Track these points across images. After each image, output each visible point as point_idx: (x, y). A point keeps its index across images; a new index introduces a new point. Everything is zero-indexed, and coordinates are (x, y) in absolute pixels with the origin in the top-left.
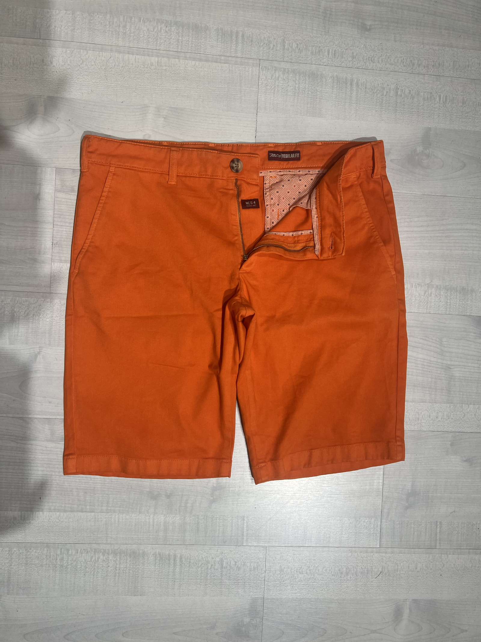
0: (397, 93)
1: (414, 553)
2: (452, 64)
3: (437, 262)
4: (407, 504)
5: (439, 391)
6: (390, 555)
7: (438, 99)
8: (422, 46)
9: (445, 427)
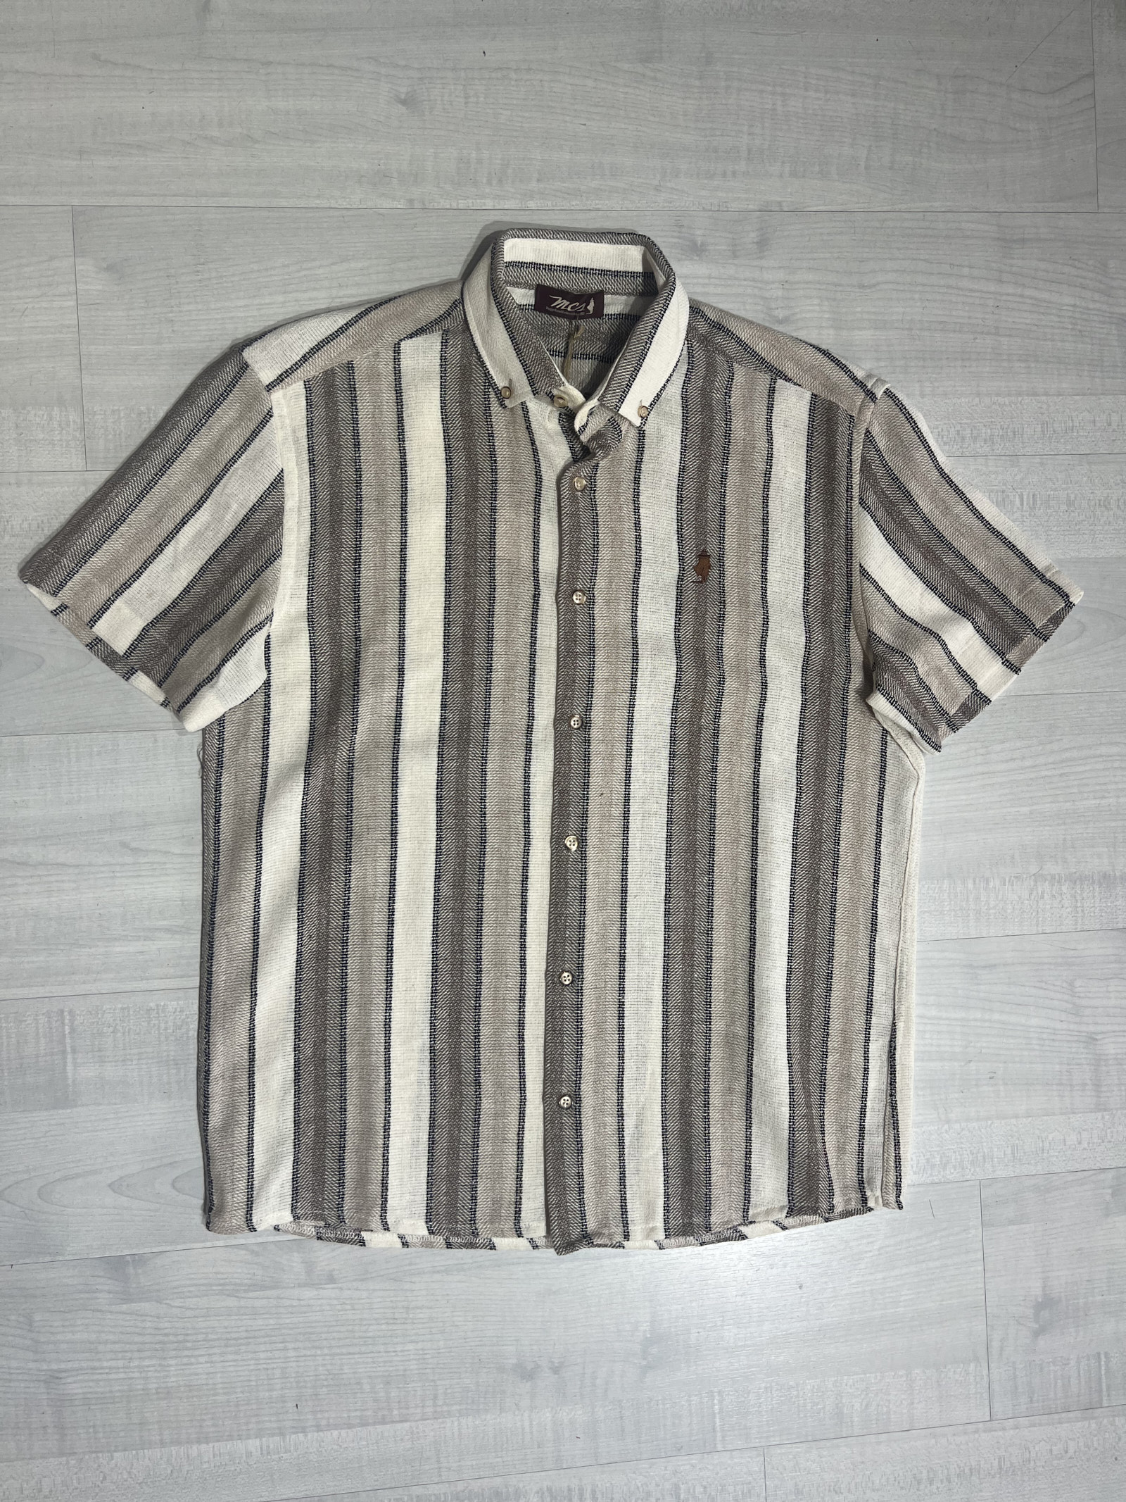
1: (1060, 1423)
2: (1039, 429)
3: (1048, 828)
4: (1037, 1326)
5: (1078, 1088)
6: (1012, 1432)
8: (977, 399)
9: (1099, 1159)
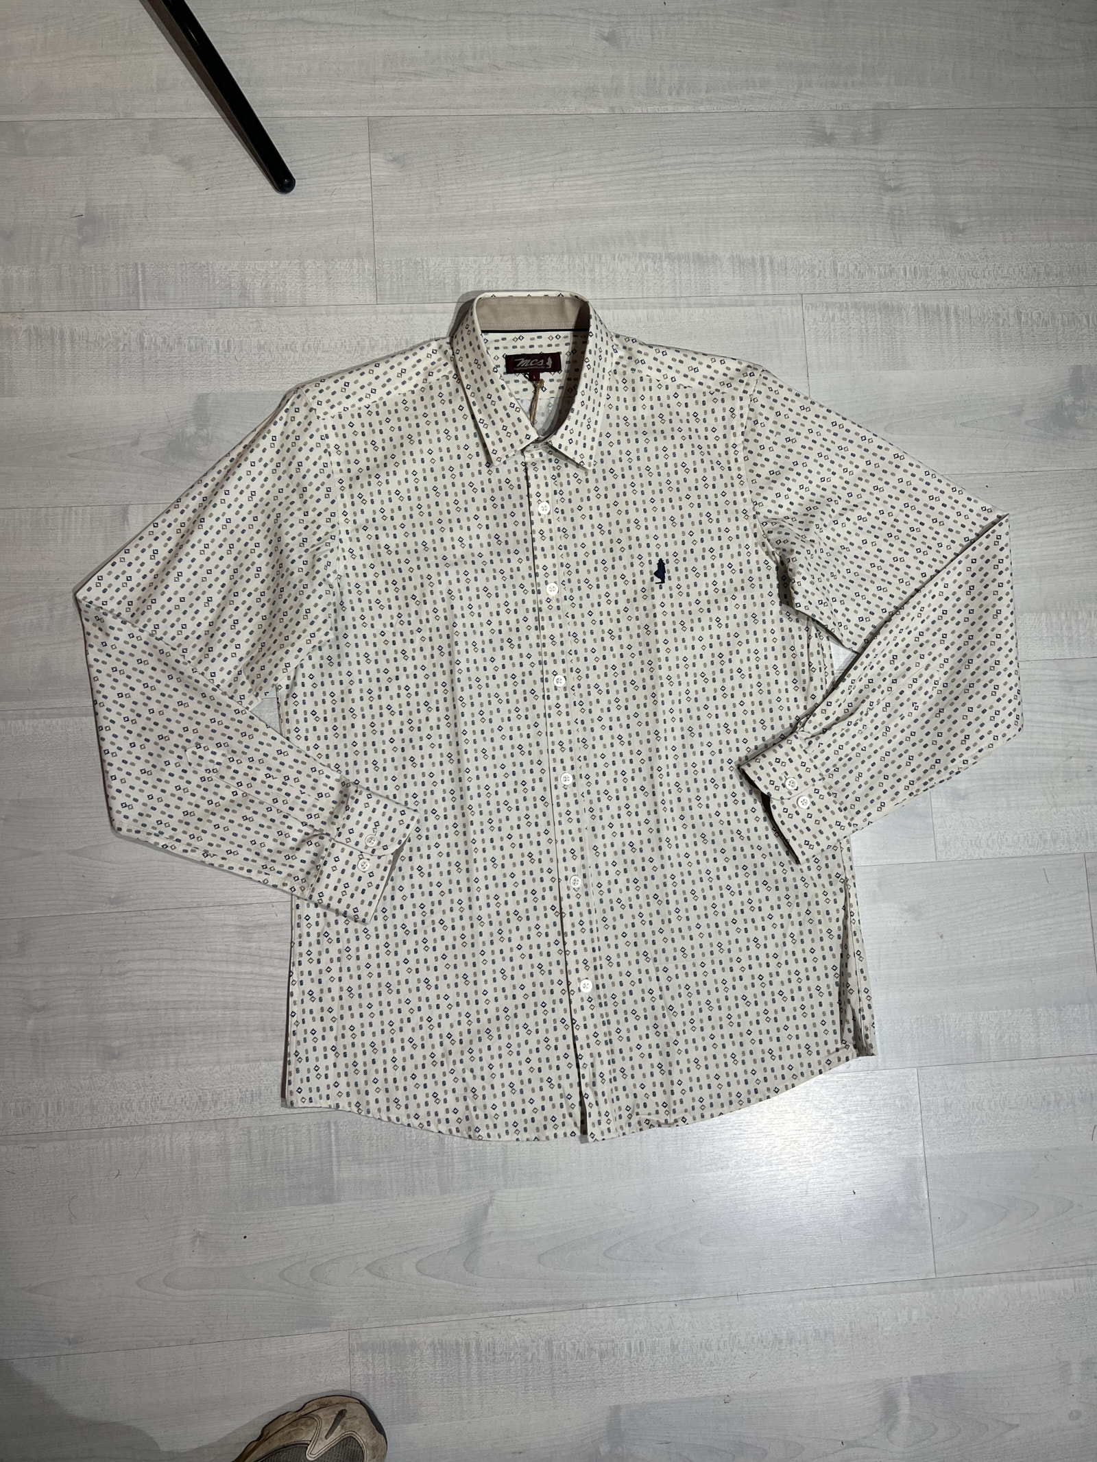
0: (1020, 319)
7: (1085, 321)
8: (1048, 245)
